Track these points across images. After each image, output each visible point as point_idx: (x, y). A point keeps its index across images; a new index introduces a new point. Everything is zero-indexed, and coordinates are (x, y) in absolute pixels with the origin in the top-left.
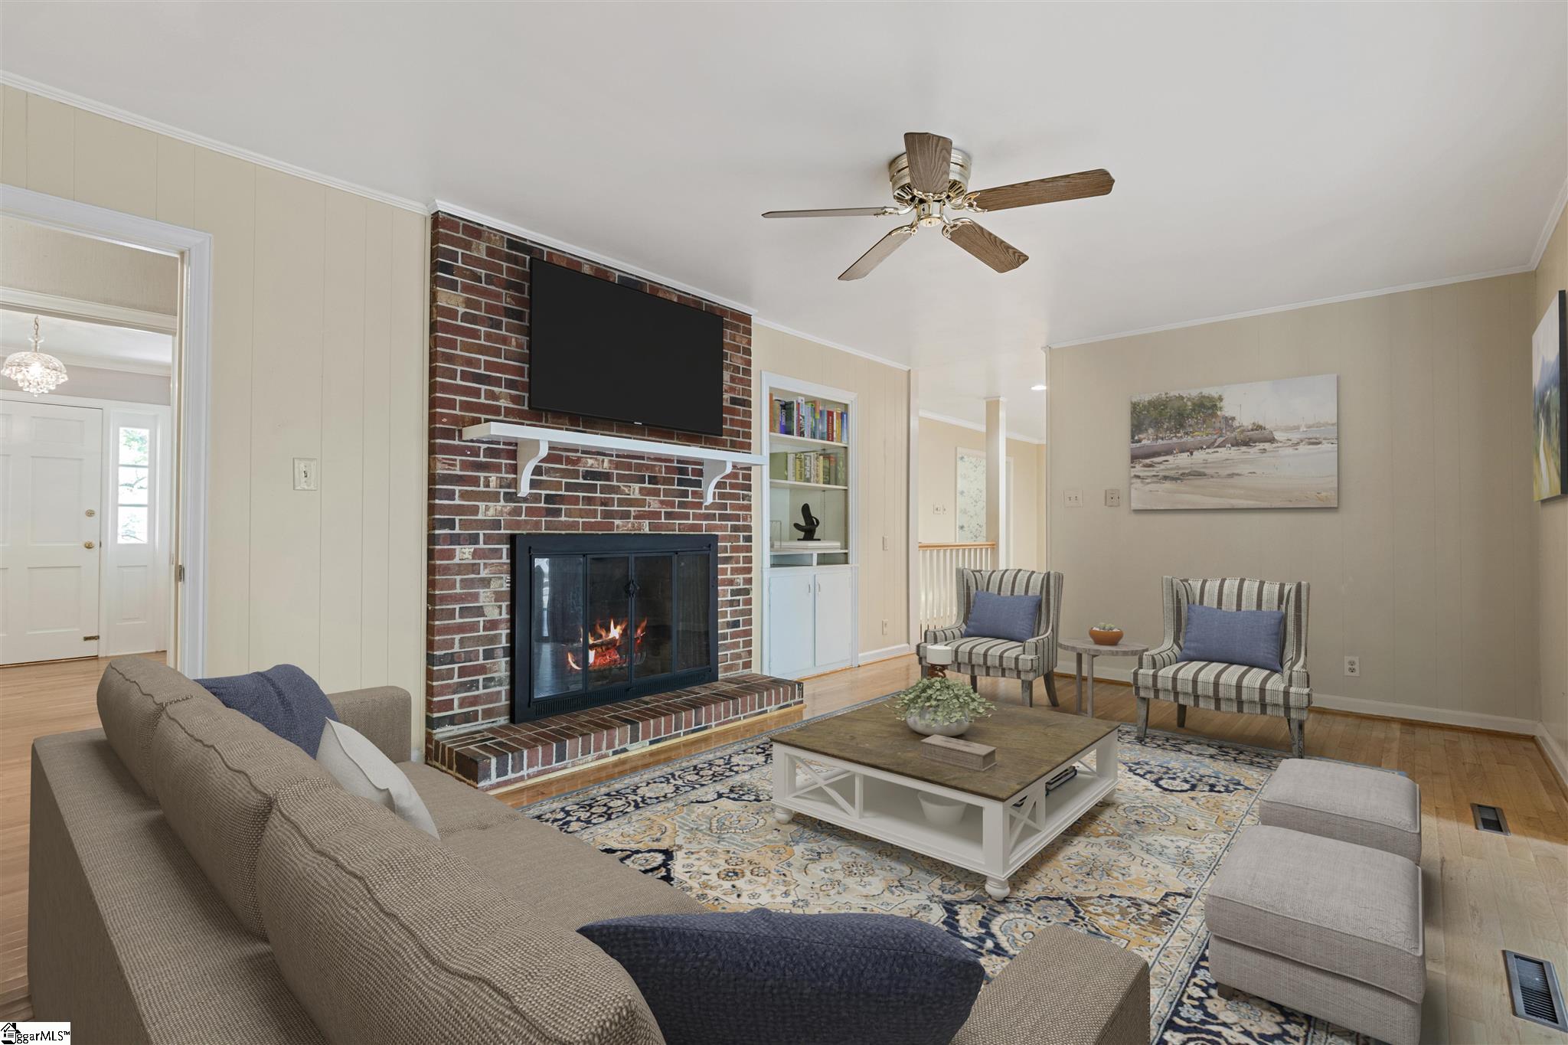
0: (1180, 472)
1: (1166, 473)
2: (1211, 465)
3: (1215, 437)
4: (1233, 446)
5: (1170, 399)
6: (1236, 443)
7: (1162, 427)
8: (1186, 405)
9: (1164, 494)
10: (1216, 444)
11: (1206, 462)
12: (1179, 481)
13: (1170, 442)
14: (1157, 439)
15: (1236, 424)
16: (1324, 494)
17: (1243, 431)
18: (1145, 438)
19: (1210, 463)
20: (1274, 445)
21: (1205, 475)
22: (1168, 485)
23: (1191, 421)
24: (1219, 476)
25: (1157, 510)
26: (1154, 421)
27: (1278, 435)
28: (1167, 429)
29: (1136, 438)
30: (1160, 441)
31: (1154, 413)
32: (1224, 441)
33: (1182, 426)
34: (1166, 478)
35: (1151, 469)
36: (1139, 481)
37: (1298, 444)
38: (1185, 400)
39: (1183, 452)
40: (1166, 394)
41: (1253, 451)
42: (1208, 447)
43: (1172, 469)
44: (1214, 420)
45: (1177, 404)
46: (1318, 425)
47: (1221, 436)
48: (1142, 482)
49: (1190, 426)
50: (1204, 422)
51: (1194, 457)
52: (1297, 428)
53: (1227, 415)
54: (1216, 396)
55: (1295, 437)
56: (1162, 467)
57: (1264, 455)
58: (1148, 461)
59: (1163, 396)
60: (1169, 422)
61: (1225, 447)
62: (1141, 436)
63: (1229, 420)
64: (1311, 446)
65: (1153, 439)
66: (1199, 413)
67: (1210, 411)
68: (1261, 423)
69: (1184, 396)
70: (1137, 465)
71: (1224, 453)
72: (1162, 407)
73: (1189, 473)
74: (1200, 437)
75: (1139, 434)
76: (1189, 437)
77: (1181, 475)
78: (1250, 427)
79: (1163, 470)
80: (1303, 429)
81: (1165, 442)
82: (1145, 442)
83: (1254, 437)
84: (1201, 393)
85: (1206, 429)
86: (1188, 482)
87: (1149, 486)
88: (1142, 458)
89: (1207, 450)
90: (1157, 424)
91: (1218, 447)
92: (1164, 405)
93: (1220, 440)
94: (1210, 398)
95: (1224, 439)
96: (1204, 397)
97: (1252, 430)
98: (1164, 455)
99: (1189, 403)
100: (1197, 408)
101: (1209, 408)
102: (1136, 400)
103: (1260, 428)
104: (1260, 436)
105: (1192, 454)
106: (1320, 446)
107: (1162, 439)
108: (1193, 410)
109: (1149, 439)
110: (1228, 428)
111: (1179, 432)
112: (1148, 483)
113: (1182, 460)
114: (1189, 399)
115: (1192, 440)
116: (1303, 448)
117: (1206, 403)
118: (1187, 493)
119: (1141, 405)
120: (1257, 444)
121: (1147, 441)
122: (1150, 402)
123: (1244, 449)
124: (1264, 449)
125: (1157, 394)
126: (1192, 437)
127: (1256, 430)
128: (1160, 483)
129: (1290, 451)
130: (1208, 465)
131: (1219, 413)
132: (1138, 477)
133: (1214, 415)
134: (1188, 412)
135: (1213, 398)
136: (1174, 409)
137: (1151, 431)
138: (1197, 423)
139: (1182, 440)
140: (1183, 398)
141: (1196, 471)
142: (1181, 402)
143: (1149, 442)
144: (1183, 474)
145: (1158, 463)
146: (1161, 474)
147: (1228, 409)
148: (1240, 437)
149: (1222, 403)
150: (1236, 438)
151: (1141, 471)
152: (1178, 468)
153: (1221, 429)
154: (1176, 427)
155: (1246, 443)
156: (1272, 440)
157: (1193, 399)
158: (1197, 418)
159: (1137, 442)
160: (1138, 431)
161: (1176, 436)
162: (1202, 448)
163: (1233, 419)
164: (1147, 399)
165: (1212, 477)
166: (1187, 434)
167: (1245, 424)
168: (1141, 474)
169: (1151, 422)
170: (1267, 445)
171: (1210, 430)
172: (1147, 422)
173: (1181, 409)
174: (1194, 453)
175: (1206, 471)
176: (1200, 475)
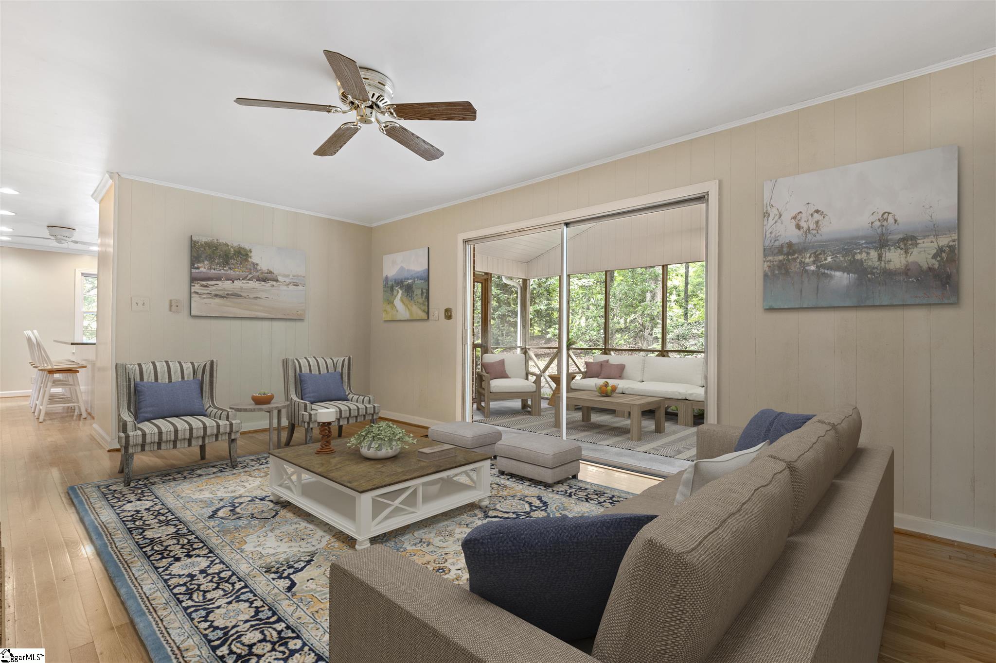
0: (226, 293)
1: (217, 293)
2: (244, 290)
3: (247, 274)
4: (257, 280)
5: (220, 244)
6: (259, 280)
7: (214, 261)
8: (230, 251)
9: (215, 306)
10: (248, 278)
11: (242, 288)
12: (225, 299)
13: (220, 272)
14: (211, 269)
15: (259, 268)
16: (299, 312)
17: (262, 273)
18: (202, 267)
19: (245, 289)
20: (278, 283)
21: (241, 296)
22: (218, 300)
23: (232, 261)
24: (249, 298)
25: (210, 317)
26: (209, 256)
27: (280, 278)
28: (217, 264)
29: (196, 266)
30: (213, 270)
31: (209, 251)
32: (252, 277)
33: (227, 263)
34: (216, 296)
35: (206, 288)
36: (197, 296)
37: (289, 284)
38: (230, 247)
39: (228, 280)
40: (217, 240)
41: (268, 285)
42: (243, 279)
43: (222, 290)
44: (246, 263)
45: (225, 248)
46: (298, 276)
47: (250, 274)
48: (200, 297)
49: (232, 264)
50: (241, 263)
51: (234, 284)
52: (289, 276)
53: (254, 262)
54: (248, 249)
55: (288, 280)
56: (214, 288)
57: (274, 288)
58: (204, 283)
59: (215, 241)
60: (219, 259)
61: (252, 280)
62: (200, 265)
63: (255, 265)
64: (294, 287)
65: (208, 268)
66: (238, 257)
67: (245, 257)
68: (272, 270)
69: (229, 244)
70: (196, 285)
71: (253, 284)
72: (214, 248)
73: (231, 294)
74: (237, 272)
75: (198, 263)
76: (232, 271)
77: (227, 295)
78: (266, 271)
79: (214, 290)
80: (291, 277)
81: (216, 272)
82: (202, 269)
83: (267, 278)
84: (239, 245)
85: (242, 267)
86: (230, 299)
87: (205, 300)
88: (201, 281)
89: (243, 281)
90: (211, 259)
91: (249, 280)
92: (216, 247)
93: (250, 276)
94: (245, 250)
95: (252, 275)
96: (240, 248)
97: (267, 273)
98: (215, 280)
99: (232, 250)
100: (237, 254)
101: (244, 256)
102: (196, 239)
103: (271, 272)
104: (271, 277)
105: (233, 282)
106: (298, 287)
107: (214, 269)
108: (235, 254)
109: (205, 268)
110: (255, 270)
111: (225, 267)
112: (204, 298)
113: (227, 285)
114: (232, 247)
115: (234, 273)
116: (291, 287)
117: (242, 252)
118: (230, 307)
119: (199, 244)
120: (270, 281)
121: (204, 268)
122: (206, 243)
123: (263, 283)
124: (273, 285)
125: (211, 239)
126: (234, 271)
127: (269, 273)
128: (213, 298)
129: (285, 288)
130: (242, 290)
131: (249, 259)
132: (197, 293)
133: (247, 260)
134: (232, 255)
135: (246, 249)
136: (222, 251)
137: (206, 262)
138: (237, 263)
139: (228, 272)
140: (228, 246)
141: (236, 293)
142: (227, 248)
143: (205, 270)
144: (227, 294)
145: (212, 285)
146: (214, 293)
147: (255, 258)
148: (261, 276)
149: (251, 254)
150: (258, 276)
151: (199, 289)
152: (224, 290)
153: (250, 269)
154: (223, 263)
155: (264, 280)
156: (277, 281)
157: (235, 248)
158: (236, 260)
159: (197, 269)
160: (196, 261)
161: (223, 269)
162: (239, 279)
163: (257, 265)
164: (204, 240)
165: (245, 298)
166: (230, 269)
167: (264, 269)
168: (199, 291)
169: (207, 256)
170: (274, 283)
171: (244, 269)
172: (203, 256)
173: (227, 252)
174: (235, 282)
175: (242, 294)
176: (240, 296)
